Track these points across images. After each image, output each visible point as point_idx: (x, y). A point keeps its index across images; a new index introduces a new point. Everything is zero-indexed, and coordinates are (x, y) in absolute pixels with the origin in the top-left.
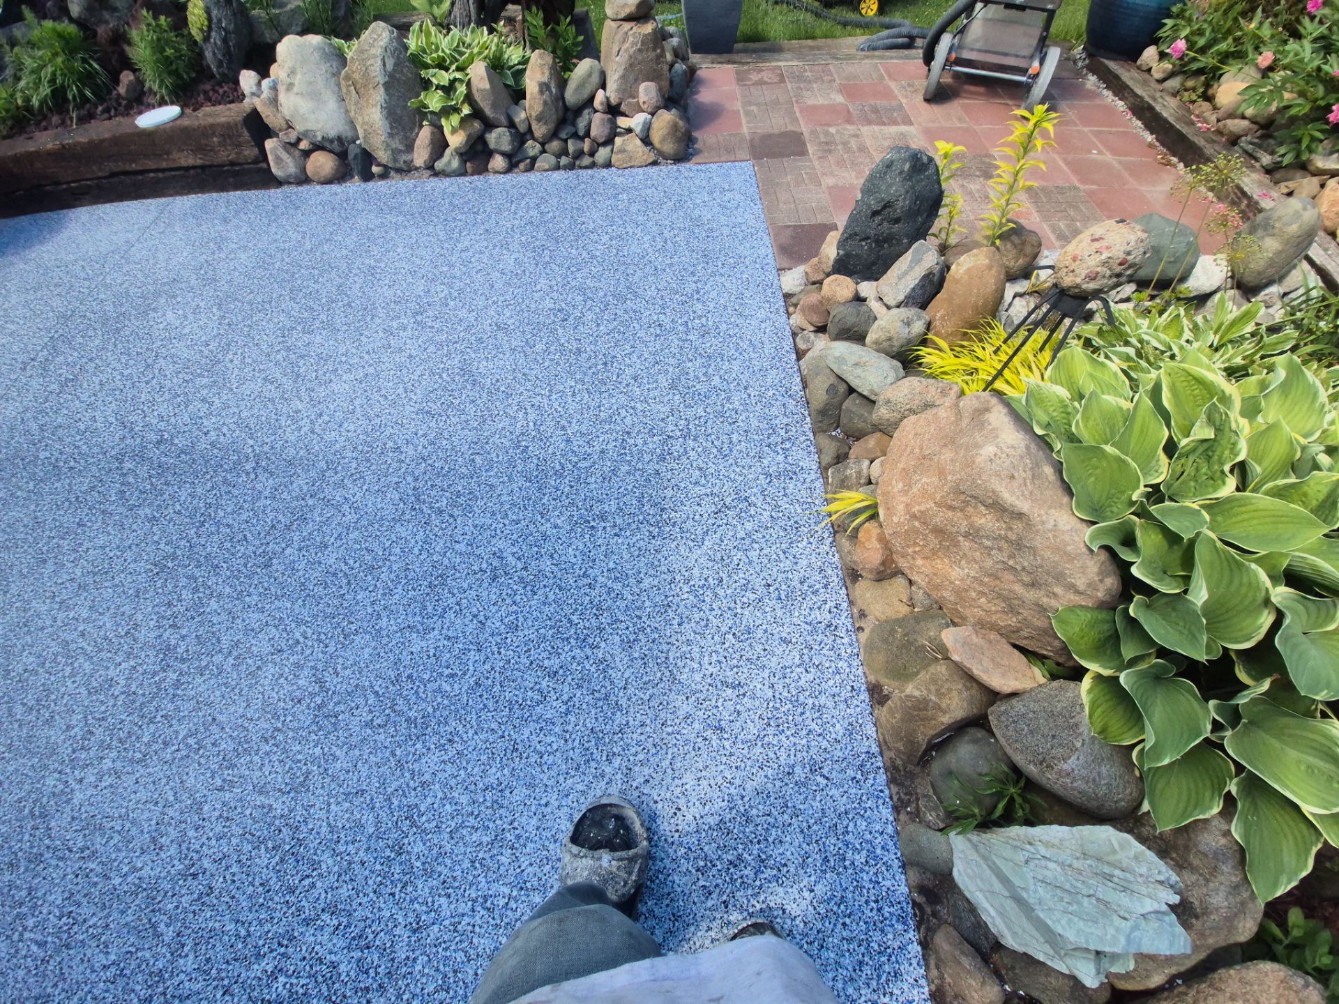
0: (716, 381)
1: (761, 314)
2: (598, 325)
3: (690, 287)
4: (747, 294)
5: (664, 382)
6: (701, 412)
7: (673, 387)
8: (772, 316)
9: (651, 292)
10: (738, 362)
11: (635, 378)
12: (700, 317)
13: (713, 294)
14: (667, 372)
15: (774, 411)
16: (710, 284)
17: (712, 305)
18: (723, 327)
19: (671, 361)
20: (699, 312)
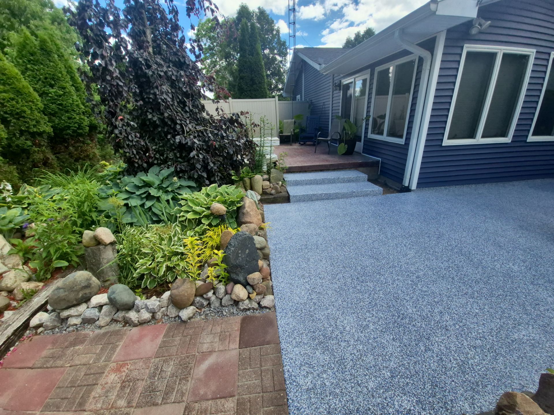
0: (296, 261)
1: (283, 285)
2: (344, 277)
3: (314, 296)
4: (289, 294)
5: (312, 260)
6: (299, 254)
7: (309, 259)
8: (279, 284)
9: (330, 292)
10: (290, 267)
11: (321, 261)
12: (306, 282)
13: (303, 293)
14: (312, 263)
15: (279, 255)
16: (306, 298)
17: (303, 288)
18: (297, 279)
19: (312, 266)
20: (307, 284)
